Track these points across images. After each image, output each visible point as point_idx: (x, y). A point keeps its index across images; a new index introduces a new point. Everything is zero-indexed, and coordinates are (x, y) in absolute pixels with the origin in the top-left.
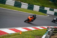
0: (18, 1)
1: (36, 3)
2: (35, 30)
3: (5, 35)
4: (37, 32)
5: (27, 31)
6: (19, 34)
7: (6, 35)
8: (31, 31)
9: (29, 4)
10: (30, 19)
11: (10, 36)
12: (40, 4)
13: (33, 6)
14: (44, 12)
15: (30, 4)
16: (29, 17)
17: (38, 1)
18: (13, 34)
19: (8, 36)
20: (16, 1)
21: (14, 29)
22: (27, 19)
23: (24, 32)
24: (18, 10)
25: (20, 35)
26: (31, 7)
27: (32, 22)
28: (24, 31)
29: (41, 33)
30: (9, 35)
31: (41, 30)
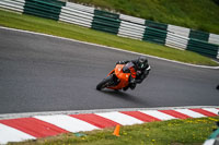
0: (107, 10)
1: (176, 15)
2: (172, 122)
3: (55, 137)
4: (178, 127)
5: (140, 122)
6: (109, 137)
7: (61, 137)
8: (158, 126)
9: (149, 21)
10: (121, 75)
11: (76, 141)
12: (193, 23)
13: (165, 29)
14: (205, 51)
15: (152, 19)
16: (119, 68)
17: (183, 10)
18: (87, 133)
19: (68, 142)
20: (99, 8)
21: (93, 114)
22: (108, 76)
23: (129, 129)
24: (105, 43)
25: (114, 137)
26: (155, 34)
27: (129, 91)
28: (131, 124)
29: (193, 133)
30: (73, 137)
31: (194, 119)
